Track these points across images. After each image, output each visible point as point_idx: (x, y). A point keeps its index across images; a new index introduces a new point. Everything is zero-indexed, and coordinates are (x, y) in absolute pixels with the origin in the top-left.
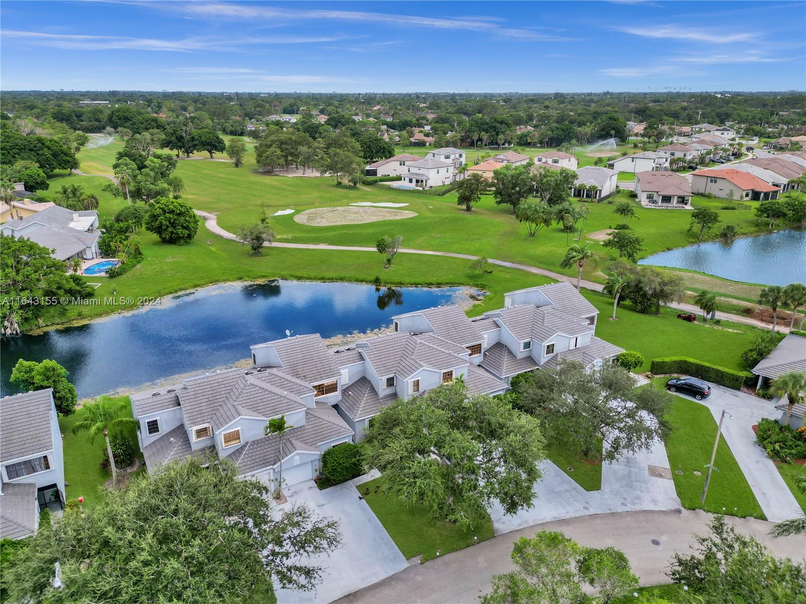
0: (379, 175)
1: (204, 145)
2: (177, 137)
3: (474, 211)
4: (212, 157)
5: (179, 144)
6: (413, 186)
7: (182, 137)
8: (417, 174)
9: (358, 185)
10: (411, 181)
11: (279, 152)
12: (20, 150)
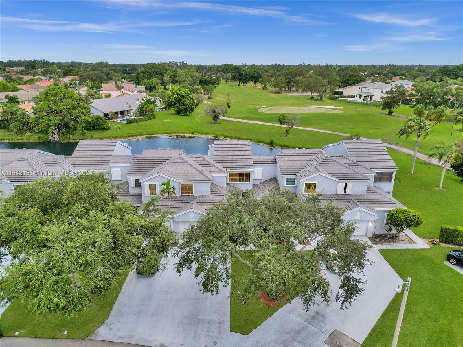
0: (344, 94)
1: (251, 78)
2: (239, 74)
3: (394, 115)
4: (255, 86)
5: (240, 78)
6: (361, 100)
7: (242, 74)
8: (366, 93)
9: (323, 99)
10: (360, 97)
11: (284, 79)
12: (156, 73)
